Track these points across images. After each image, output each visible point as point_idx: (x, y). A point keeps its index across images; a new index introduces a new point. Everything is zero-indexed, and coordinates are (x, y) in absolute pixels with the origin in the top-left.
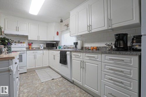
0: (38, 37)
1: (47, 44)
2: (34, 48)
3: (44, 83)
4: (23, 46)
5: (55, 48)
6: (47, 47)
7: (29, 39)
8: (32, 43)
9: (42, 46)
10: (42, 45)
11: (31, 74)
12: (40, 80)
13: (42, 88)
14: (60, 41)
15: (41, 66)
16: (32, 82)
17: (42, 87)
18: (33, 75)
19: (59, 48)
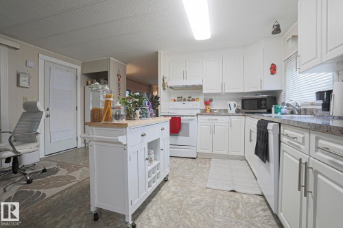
0: (223, 86)
1: (243, 101)
2: (215, 110)
3: (208, 191)
4: (195, 107)
5: (265, 111)
6: (243, 108)
7: (205, 91)
8: (211, 100)
9: (232, 106)
10: (232, 103)
11: (201, 163)
12: (207, 181)
13: (199, 198)
14: (282, 90)
15: (225, 153)
16: (192, 179)
17: (201, 196)
18: (204, 166)
19: (276, 113)
